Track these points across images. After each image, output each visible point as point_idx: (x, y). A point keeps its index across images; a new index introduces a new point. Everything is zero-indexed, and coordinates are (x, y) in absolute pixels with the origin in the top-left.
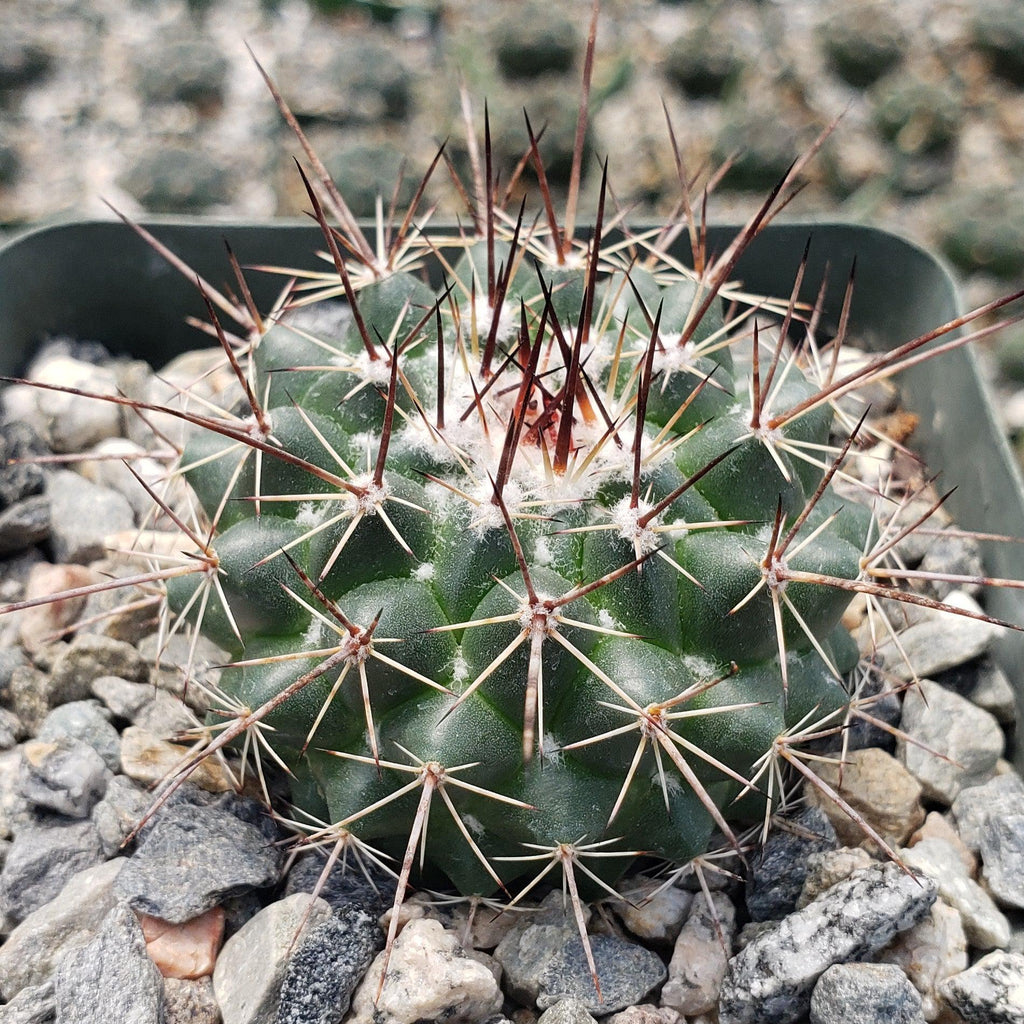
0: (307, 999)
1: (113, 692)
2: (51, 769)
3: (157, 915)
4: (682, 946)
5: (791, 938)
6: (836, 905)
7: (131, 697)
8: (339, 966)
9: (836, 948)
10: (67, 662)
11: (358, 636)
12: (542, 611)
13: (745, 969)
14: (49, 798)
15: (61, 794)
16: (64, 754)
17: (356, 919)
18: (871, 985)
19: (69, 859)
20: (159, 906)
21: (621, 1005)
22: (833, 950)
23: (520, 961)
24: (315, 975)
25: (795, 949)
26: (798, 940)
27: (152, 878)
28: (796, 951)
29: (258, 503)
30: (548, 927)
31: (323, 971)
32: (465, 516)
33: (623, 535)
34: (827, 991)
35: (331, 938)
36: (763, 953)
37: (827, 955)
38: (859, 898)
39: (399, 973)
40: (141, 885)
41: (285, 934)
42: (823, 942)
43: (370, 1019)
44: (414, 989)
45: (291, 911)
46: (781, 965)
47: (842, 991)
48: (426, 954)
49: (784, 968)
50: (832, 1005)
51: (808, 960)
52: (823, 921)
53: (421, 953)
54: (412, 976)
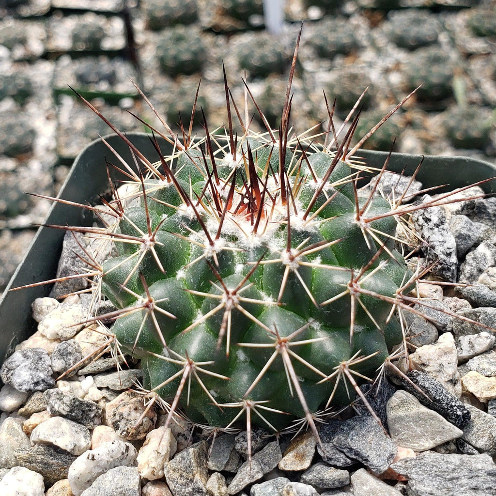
5: (439, 241)
25: (444, 242)
26: (441, 240)
28: (446, 242)
34: (460, 239)
36: (443, 253)
39: (441, 365)
40: (382, 458)
41: (412, 406)
42: (444, 233)
43: (452, 386)
44: (449, 359)
45: (402, 402)
46: (449, 248)
47: (464, 232)
48: (439, 349)
49: (450, 247)
50: (465, 239)
51: (450, 239)
52: (436, 230)
53: (438, 351)
54: (444, 360)
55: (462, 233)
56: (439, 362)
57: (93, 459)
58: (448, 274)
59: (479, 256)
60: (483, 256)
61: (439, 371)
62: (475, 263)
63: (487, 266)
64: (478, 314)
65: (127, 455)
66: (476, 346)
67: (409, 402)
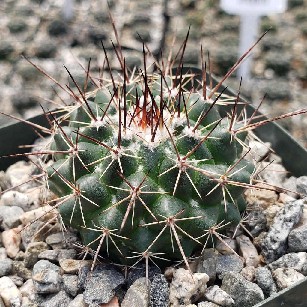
0: (160, 303)
1: (47, 255)
2: (45, 279)
3: (101, 303)
4: (244, 250)
5: (276, 230)
6: (282, 216)
7: (54, 253)
8: (163, 291)
9: (289, 226)
10: (29, 252)
11: (135, 189)
12: (183, 161)
13: (268, 244)
14: (48, 288)
15: (51, 285)
16: (46, 274)
17: (161, 276)
18: (304, 231)
19: (63, 302)
20: (101, 300)
21: (240, 269)
22: (289, 227)
23: (206, 271)
24: (159, 296)
25: (279, 232)
26: (278, 229)
27: (94, 293)
28: (279, 233)
29: (86, 167)
30: (209, 259)
31: (160, 294)
32: (145, 149)
33: (190, 136)
34: (292, 239)
35: (158, 284)
36: (271, 237)
37: (288, 229)
38: (288, 212)
39: (180, 285)
40: (92, 296)
41: (141, 291)
42: (285, 227)
43: (178, 303)
44: (188, 287)
45: (139, 284)
46: (277, 238)
47: (297, 236)
48: (187, 276)
49: (279, 238)
50: (296, 241)
51: (284, 233)
52: (282, 222)
53: (185, 276)
54: (185, 284)
55: (296, 236)
56: (181, 283)
57: (15, 196)
58: (265, 253)
59: (294, 258)
60: (297, 260)
61: (177, 288)
62: (287, 260)
63: (293, 267)
64: (236, 280)
65: (30, 207)
66: (216, 296)
67: (143, 287)
